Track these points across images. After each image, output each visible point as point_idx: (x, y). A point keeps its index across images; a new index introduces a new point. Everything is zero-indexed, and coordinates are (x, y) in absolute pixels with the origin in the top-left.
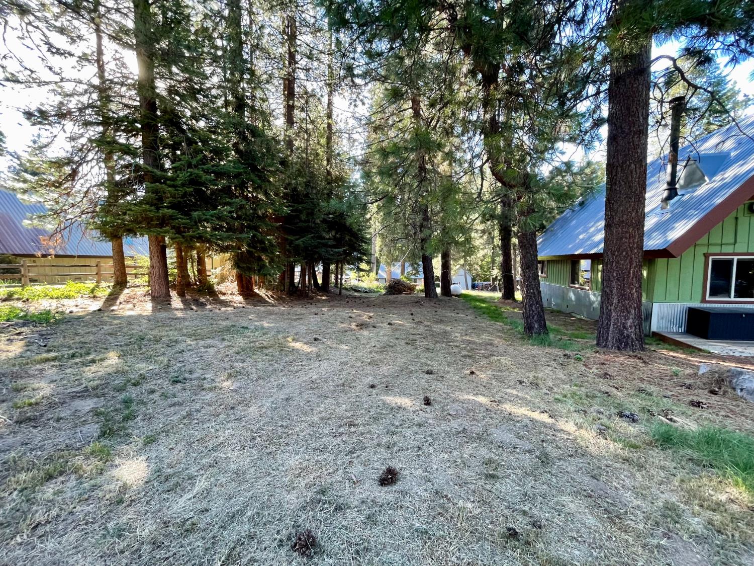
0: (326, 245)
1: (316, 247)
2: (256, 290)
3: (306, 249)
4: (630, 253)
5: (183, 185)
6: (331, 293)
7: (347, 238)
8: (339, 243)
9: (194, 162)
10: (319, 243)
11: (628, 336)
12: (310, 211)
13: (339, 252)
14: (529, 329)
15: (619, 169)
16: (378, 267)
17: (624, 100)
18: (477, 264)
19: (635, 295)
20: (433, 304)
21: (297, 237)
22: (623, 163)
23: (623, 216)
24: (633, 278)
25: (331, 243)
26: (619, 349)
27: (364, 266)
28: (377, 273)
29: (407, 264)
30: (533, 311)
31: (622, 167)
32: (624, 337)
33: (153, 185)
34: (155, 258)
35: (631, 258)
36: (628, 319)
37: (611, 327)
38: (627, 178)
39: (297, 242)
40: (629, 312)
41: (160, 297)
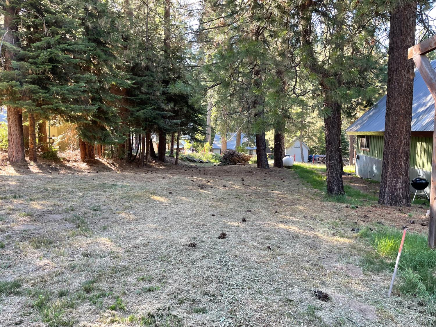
0: (164, 117)
1: (155, 118)
2: (97, 158)
3: (146, 119)
4: (400, 135)
5: (43, 63)
6: (167, 162)
7: (185, 110)
8: (176, 114)
9: (52, 42)
10: (158, 114)
11: (398, 195)
12: (150, 83)
13: (176, 124)
14: (330, 190)
15: (395, 74)
16: (213, 136)
17: (398, 23)
18: (315, 136)
19: (403, 166)
20: (264, 174)
21: (138, 108)
22: (398, 68)
23: (396, 108)
24: (402, 153)
25: (169, 114)
26: (391, 205)
27: (199, 136)
28: (212, 144)
29: (243, 135)
30: (333, 177)
31: (396, 71)
32: (395, 196)
33: (18, 63)
34: (13, 126)
35: (401, 139)
36: (398, 183)
37: (387, 189)
38: (399, 80)
39: (138, 114)
40: (398, 178)
41: (17, 161)
